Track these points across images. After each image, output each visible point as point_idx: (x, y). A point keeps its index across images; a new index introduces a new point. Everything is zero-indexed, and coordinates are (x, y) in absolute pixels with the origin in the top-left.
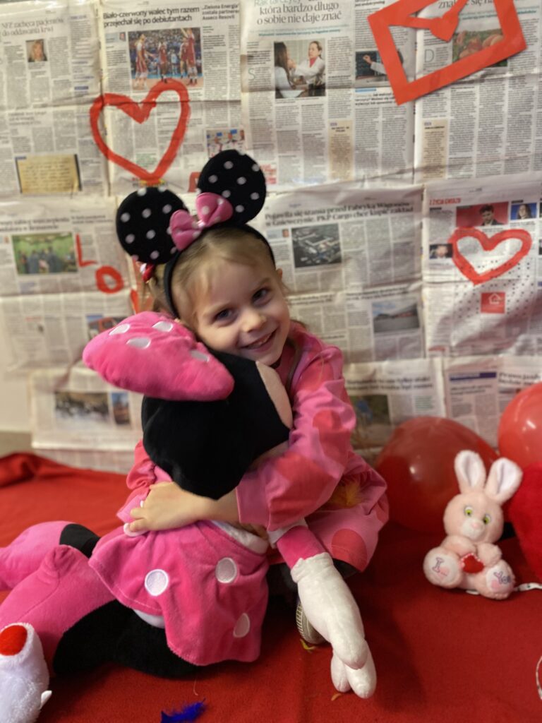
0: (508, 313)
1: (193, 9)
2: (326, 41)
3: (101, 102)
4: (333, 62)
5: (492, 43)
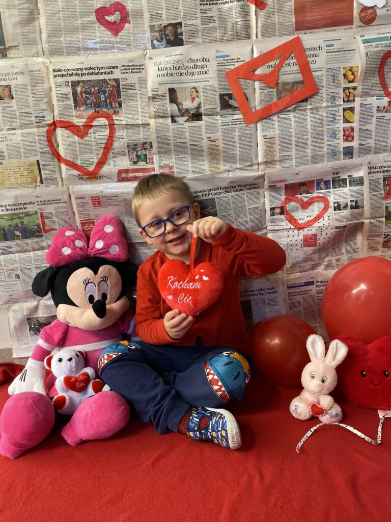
0: (319, 246)
1: (114, 67)
2: (201, 87)
3: (54, 125)
4: (206, 99)
5: (299, 89)
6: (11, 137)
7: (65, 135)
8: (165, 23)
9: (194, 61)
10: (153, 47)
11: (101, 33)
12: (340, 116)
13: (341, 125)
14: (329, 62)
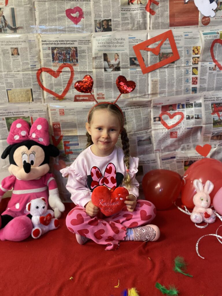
0: (178, 138)
1: (75, 41)
2: (120, 53)
3: (41, 70)
4: (123, 60)
5: (170, 56)
6: (16, 76)
7: (47, 76)
8: (103, 19)
9: (117, 40)
10: (96, 31)
11: (68, 23)
12: (191, 71)
13: (191, 76)
14: (186, 44)
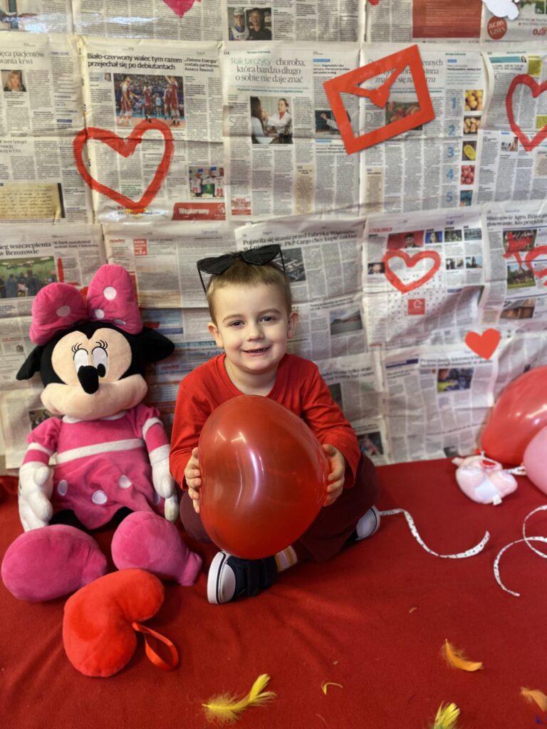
0: (427, 314)
1: (177, 60)
2: (292, 99)
3: (84, 135)
4: (298, 116)
5: (412, 113)
6: (18, 147)
7: (102, 150)
8: (249, 6)
9: (284, 63)
10: (232, 38)
11: (160, 10)
12: (459, 151)
13: (460, 163)
14: (450, 82)
